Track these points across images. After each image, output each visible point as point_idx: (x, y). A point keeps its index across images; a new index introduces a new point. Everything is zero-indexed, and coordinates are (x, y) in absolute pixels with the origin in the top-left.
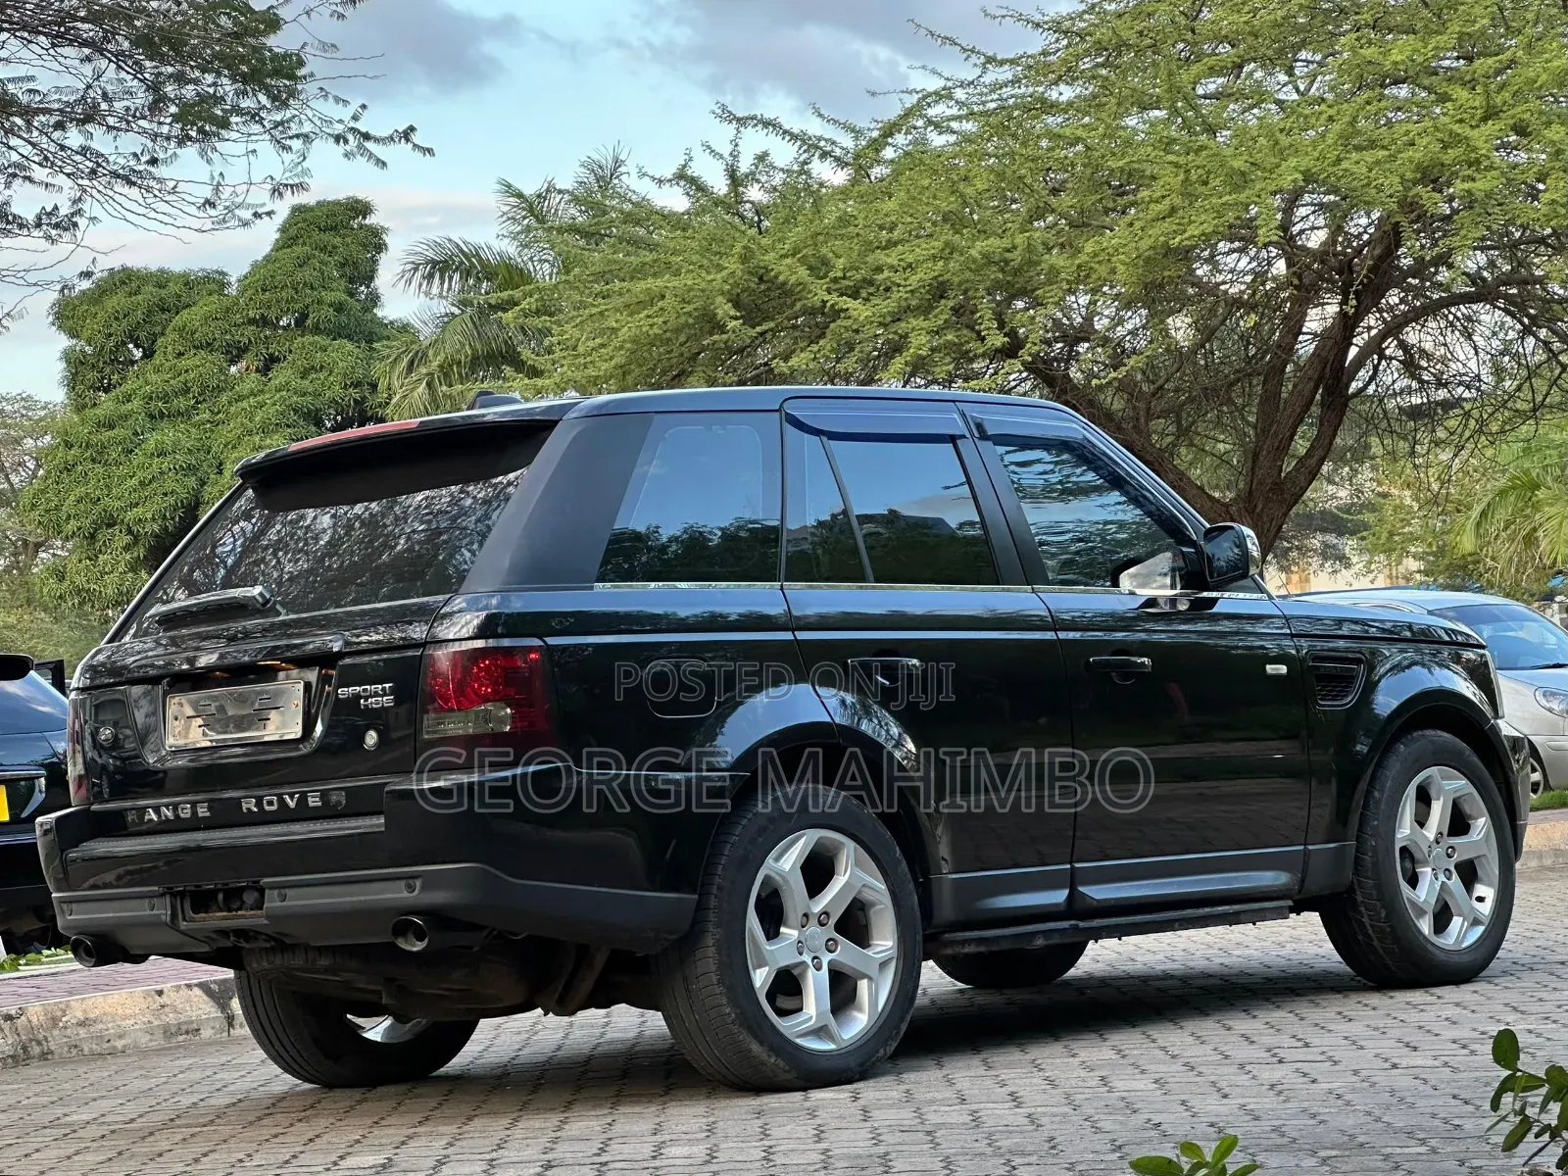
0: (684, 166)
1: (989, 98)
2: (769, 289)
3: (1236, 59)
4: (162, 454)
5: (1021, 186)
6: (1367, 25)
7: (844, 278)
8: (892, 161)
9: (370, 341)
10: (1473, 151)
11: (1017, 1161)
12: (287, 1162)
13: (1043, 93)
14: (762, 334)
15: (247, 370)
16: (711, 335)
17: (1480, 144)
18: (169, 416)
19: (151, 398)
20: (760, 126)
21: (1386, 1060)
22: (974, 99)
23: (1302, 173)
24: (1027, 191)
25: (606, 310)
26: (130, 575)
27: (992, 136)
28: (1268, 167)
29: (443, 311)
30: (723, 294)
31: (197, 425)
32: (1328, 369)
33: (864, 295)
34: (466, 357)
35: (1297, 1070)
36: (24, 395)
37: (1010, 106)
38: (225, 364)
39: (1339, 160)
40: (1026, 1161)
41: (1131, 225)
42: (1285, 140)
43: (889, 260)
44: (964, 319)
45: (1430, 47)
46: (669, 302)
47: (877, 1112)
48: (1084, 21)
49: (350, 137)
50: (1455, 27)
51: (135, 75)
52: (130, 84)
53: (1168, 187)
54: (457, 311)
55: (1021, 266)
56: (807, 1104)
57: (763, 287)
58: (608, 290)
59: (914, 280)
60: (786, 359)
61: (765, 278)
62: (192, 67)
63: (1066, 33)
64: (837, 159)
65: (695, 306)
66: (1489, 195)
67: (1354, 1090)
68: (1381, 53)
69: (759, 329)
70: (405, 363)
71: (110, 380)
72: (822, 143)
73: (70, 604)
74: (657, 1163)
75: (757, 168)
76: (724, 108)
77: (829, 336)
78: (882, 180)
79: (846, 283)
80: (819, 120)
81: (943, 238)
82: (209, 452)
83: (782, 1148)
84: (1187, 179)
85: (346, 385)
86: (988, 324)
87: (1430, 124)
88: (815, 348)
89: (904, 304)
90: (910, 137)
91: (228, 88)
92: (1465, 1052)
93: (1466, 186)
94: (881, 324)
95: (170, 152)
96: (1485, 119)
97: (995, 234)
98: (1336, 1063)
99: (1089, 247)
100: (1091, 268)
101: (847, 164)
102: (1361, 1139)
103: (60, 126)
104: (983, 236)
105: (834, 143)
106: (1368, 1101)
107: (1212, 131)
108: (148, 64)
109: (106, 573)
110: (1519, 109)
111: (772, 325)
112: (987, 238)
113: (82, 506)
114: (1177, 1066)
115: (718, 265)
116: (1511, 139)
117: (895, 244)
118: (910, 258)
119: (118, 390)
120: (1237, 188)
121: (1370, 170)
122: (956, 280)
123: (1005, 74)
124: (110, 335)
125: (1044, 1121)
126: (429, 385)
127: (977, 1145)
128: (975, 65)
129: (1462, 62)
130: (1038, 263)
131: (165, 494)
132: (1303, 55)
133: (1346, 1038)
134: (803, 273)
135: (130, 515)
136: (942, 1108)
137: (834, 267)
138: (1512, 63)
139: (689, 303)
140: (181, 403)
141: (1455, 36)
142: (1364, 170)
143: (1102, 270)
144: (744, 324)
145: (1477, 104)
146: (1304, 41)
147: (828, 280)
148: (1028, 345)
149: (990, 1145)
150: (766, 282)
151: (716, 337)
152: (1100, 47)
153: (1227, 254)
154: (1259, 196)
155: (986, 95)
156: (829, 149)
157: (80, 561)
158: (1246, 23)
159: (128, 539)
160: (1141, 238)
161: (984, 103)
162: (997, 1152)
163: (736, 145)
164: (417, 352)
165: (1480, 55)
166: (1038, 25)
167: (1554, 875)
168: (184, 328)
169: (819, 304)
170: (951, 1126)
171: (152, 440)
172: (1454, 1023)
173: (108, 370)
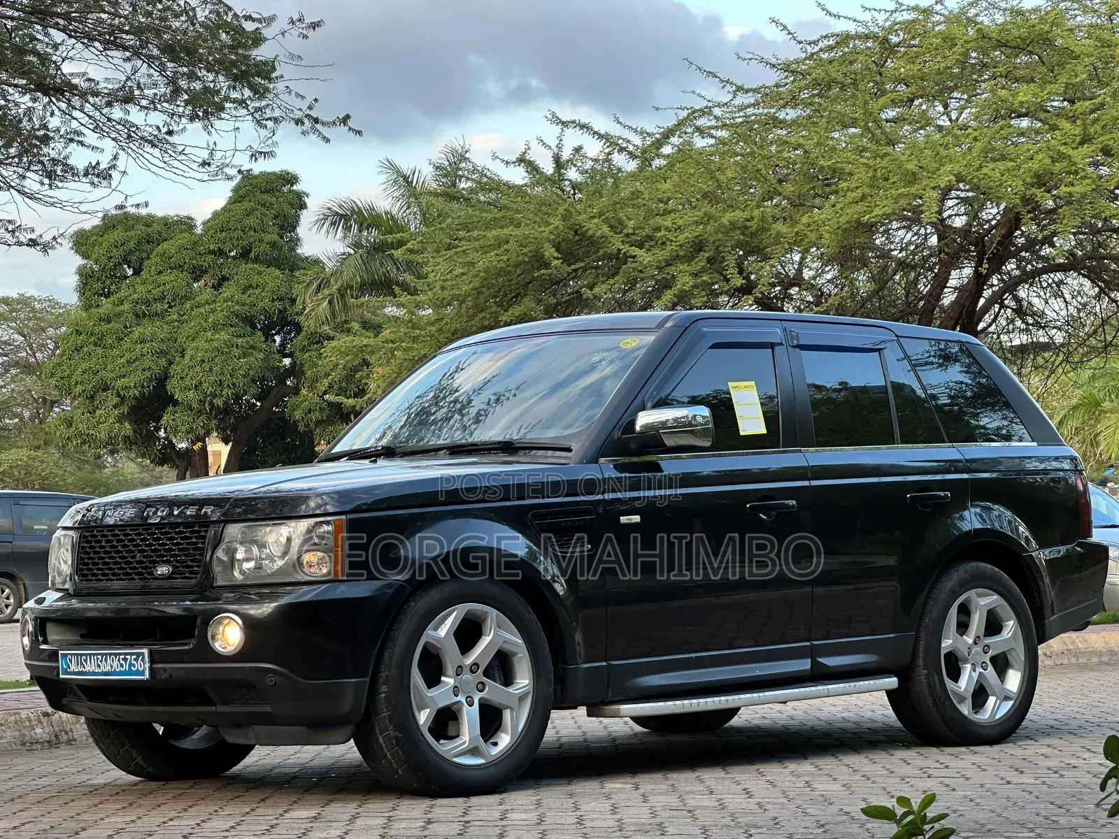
0: (524, 153)
1: (737, 115)
2: (581, 240)
3: (910, 95)
4: (143, 342)
5: (759, 176)
6: (1001, 76)
7: (634, 234)
8: (668, 156)
9: (292, 270)
10: (1073, 165)
11: (753, 831)
12: (247, 813)
13: (775, 113)
14: (575, 271)
15: (206, 285)
16: (539, 269)
17: (1078, 160)
18: (149, 316)
19: (137, 303)
20: (578, 128)
21: (1003, 779)
22: (727, 115)
23: (955, 175)
24: (762, 179)
25: (467, 249)
26: (117, 425)
27: (738, 141)
28: (931, 170)
29: (342, 251)
30: (549, 241)
31: (169, 323)
32: (964, 312)
33: (647, 247)
34: (357, 284)
35: (941, 783)
36: (50, 298)
37: (751, 121)
38: (191, 281)
39: (981, 167)
40: (759, 831)
41: (834, 206)
42: (943, 152)
43: (666, 223)
44: (715, 267)
45: (1046, 92)
46: (512, 246)
47: (653, 797)
48: (806, 65)
49: (306, 121)
50: (1063, 79)
51: (160, 72)
52: (156, 78)
53: (860, 181)
54: (352, 252)
55: (757, 231)
56: (604, 791)
57: (577, 238)
58: (469, 236)
59: (682, 238)
60: (591, 289)
61: (579, 232)
62: (200, 68)
63: (792, 72)
64: (630, 153)
65: (529, 249)
66: (1084, 196)
67: (981, 797)
68: (1011, 95)
69: (573, 267)
70: (315, 286)
71: (110, 289)
72: (620, 141)
73: (75, 443)
74: (504, 823)
75: (574, 156)
76: (554, 114)
77: (621, 274)
78: (660, 169)
79: (635, 237)
80: (619, 126)
81: (703, 210)
82: (175, 342)
83: (589, 817)
84: (874, 176)
85: (273, 299)
86: (732, 271)
87: (1044, 145)
88: (611, 282)
89: (674, 254)
90: (681, 140)
91: (222, 84)
92: (1057, 775)
93: (1068, 189)
94: (657, 267)
95: (181, 126)
96: (1082, 143)
97: (739, 208)
98: (968, 779)
99: (805, 220)
100: (805, 235)
101: (636, 157)
102: (989, 827)
103: (109, 104)
104: (731, 210)
105: (629, 141)
106: (992, 803)
107: (892, 143)
108: (170, 65)
109: (101, 423)
110: (1106, 137)
111: (582, 264)
112: (734, 211)
113: (86, 376)
114: (858, 777)
115: (546, 222)
116: (1099, 158)
117: (670, 212)
118: (680, 222)
119: (115, 296)
120: (910, 183)
121: (1003, 175)
122: (712, 239)
123: (750, 99)
124: (111, 257)
125: (768, 807)
126: (330, 302)
127: (724, 820)
128: (729, 92)
129: (1066, 103)
130: (769, 230)
131: (144, 370)
132: (955, 94)
133: (974, 764)
134: (605, 229)
135: (119, 383)
136: (698, 797)
137: (627, 226)
138: (1102, 105)
139: (525, 247)
140: (158, 307)
141: (1063, 85)
142: (998, 175)
143: (813, 236)
144: (562, 263)
145: (1077, 132)
146: (956, 85)
147: (623, 235)
148: (760, 286)
149: (733, 820)
150: (580, 235)
151: (543, 271)
152: (816, 83)
153: (898, 229)
154: (924, 190)
155: (735, 112)
156: (625, 145)
157: (83, 414)
158: (919, 70)
159: (116, 400)
160: (841, 215)
161: (734, 118)
162: (738, 825)
163: (561, 140)
164: (324, 279)
165: (1079, 99)
166: (774, 66)
167: (1111, 668)
168: (164, 254)
169: (616, 252)
170: (706, 808)
171: (137, 332)
172: (1048, 757)
173: (108, 282)
